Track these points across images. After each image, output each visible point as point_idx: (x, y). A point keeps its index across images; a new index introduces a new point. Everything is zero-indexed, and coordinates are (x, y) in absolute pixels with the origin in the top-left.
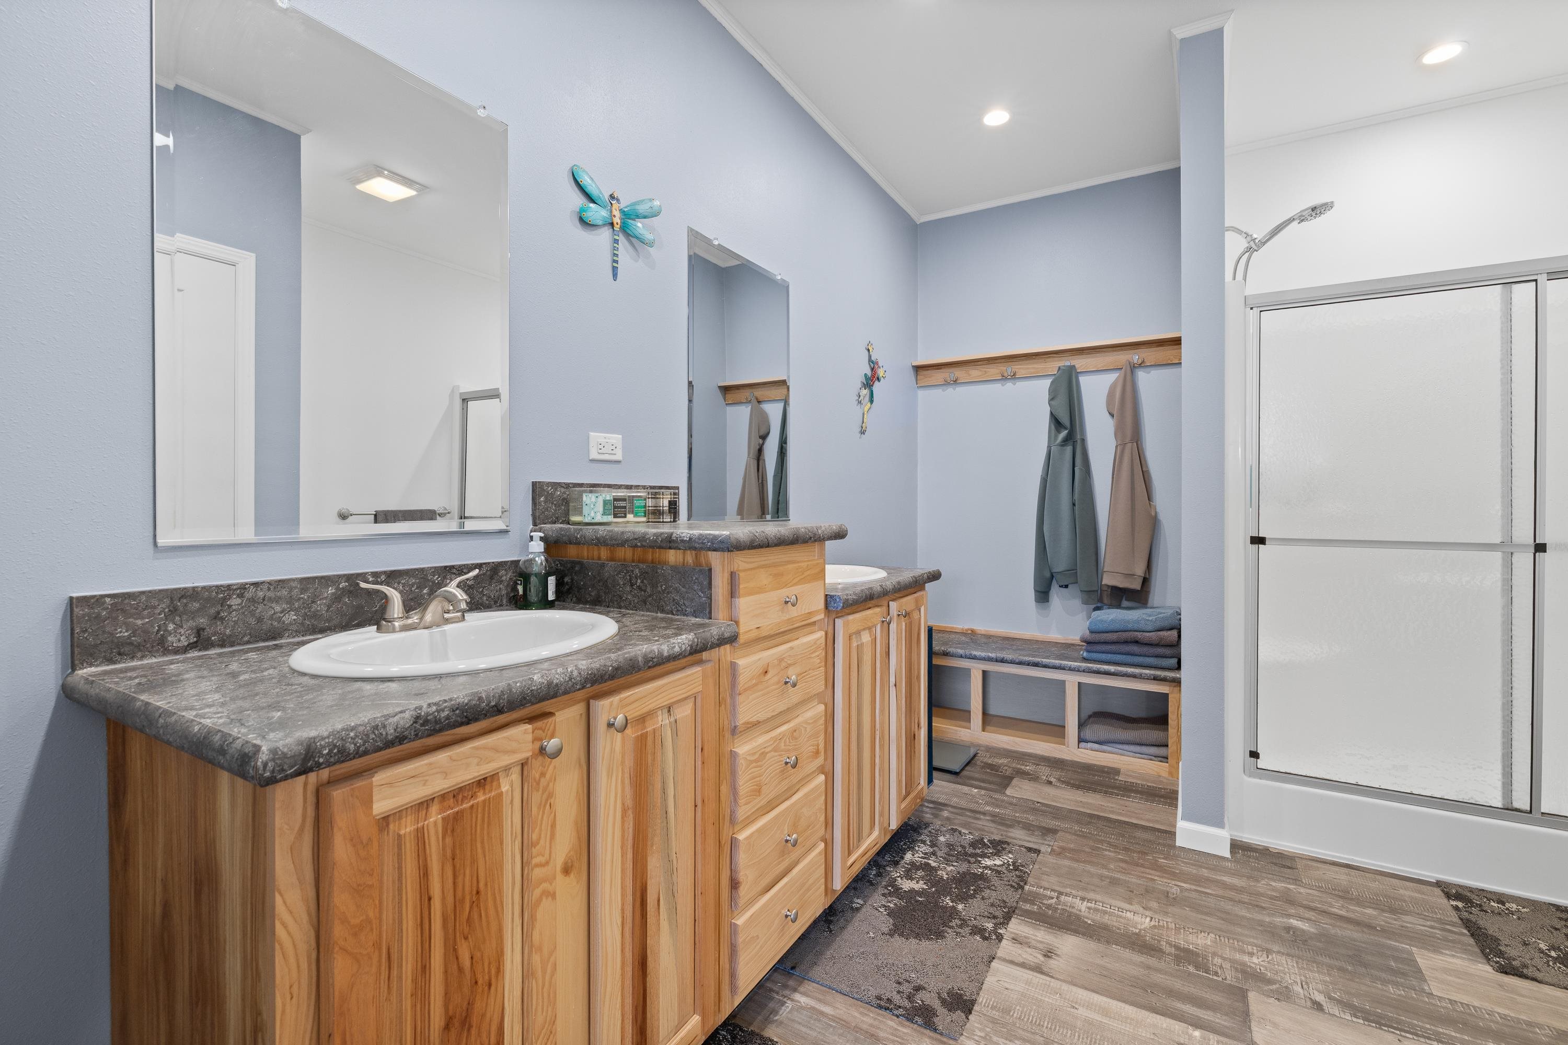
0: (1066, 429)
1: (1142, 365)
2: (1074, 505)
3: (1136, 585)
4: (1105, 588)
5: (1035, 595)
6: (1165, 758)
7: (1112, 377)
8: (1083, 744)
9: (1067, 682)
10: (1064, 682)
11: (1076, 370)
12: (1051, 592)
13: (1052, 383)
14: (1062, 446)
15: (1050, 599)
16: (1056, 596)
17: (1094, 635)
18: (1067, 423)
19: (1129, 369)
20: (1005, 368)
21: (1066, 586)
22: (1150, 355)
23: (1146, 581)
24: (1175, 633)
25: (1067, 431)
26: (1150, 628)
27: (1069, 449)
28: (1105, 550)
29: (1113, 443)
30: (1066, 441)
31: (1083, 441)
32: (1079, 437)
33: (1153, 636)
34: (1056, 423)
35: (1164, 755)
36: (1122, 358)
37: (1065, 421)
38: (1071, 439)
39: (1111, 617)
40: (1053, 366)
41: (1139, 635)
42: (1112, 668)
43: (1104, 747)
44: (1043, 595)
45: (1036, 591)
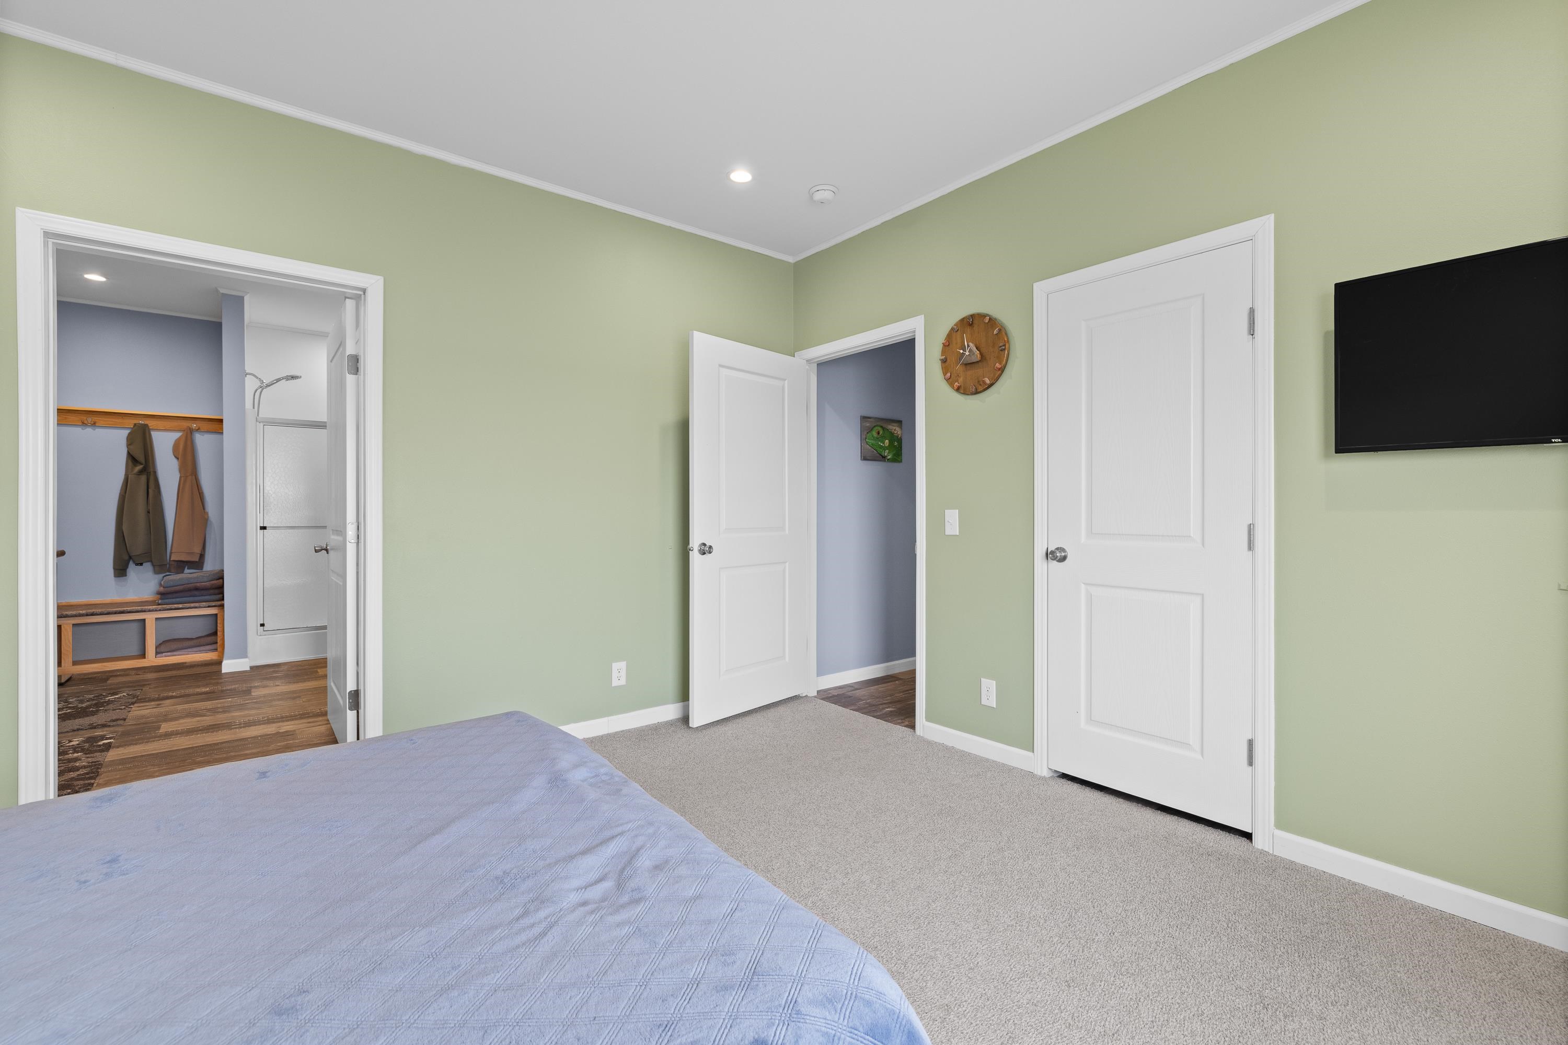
0: (141, 464)
1: (198, 430)
2: (149, 512)
3: (196, 559)
4: (173, 563)
5: (114, 572)
6: (216, 650)
7: (177, 435)
8: (159, 655)
9: (146, 620)
10: (144, 620)
11: (148, 427)
12: (128, 570)
13: (129, 434)
14: (139, 475)
15: (128, 574)
16: (132, 570)
17: (166, 589)
18: (141, 459)
19: (189, 431)
20: (85, 418)
21: (141, 564)
22: (204, 426)
23: (202, 556)
24: (221, 580)
25: (142, 466)
26: (205, 579)
27: (143, 478)
28: (173, 540)
29: (178, 476)
30: (141, 472)
31: (155, 473)
32: (152, 470)
33: (208, 584)
34: (132, 459)
35: (216, 648)
36: (185, 424)
37: (141, 458)
38: (145, 470)
39: (178, 578)
40: (131, 422)
41: (198, 584)
42: (180, 606)
43: (175, 653)
44: (120, 571)
45: (114, 569)
